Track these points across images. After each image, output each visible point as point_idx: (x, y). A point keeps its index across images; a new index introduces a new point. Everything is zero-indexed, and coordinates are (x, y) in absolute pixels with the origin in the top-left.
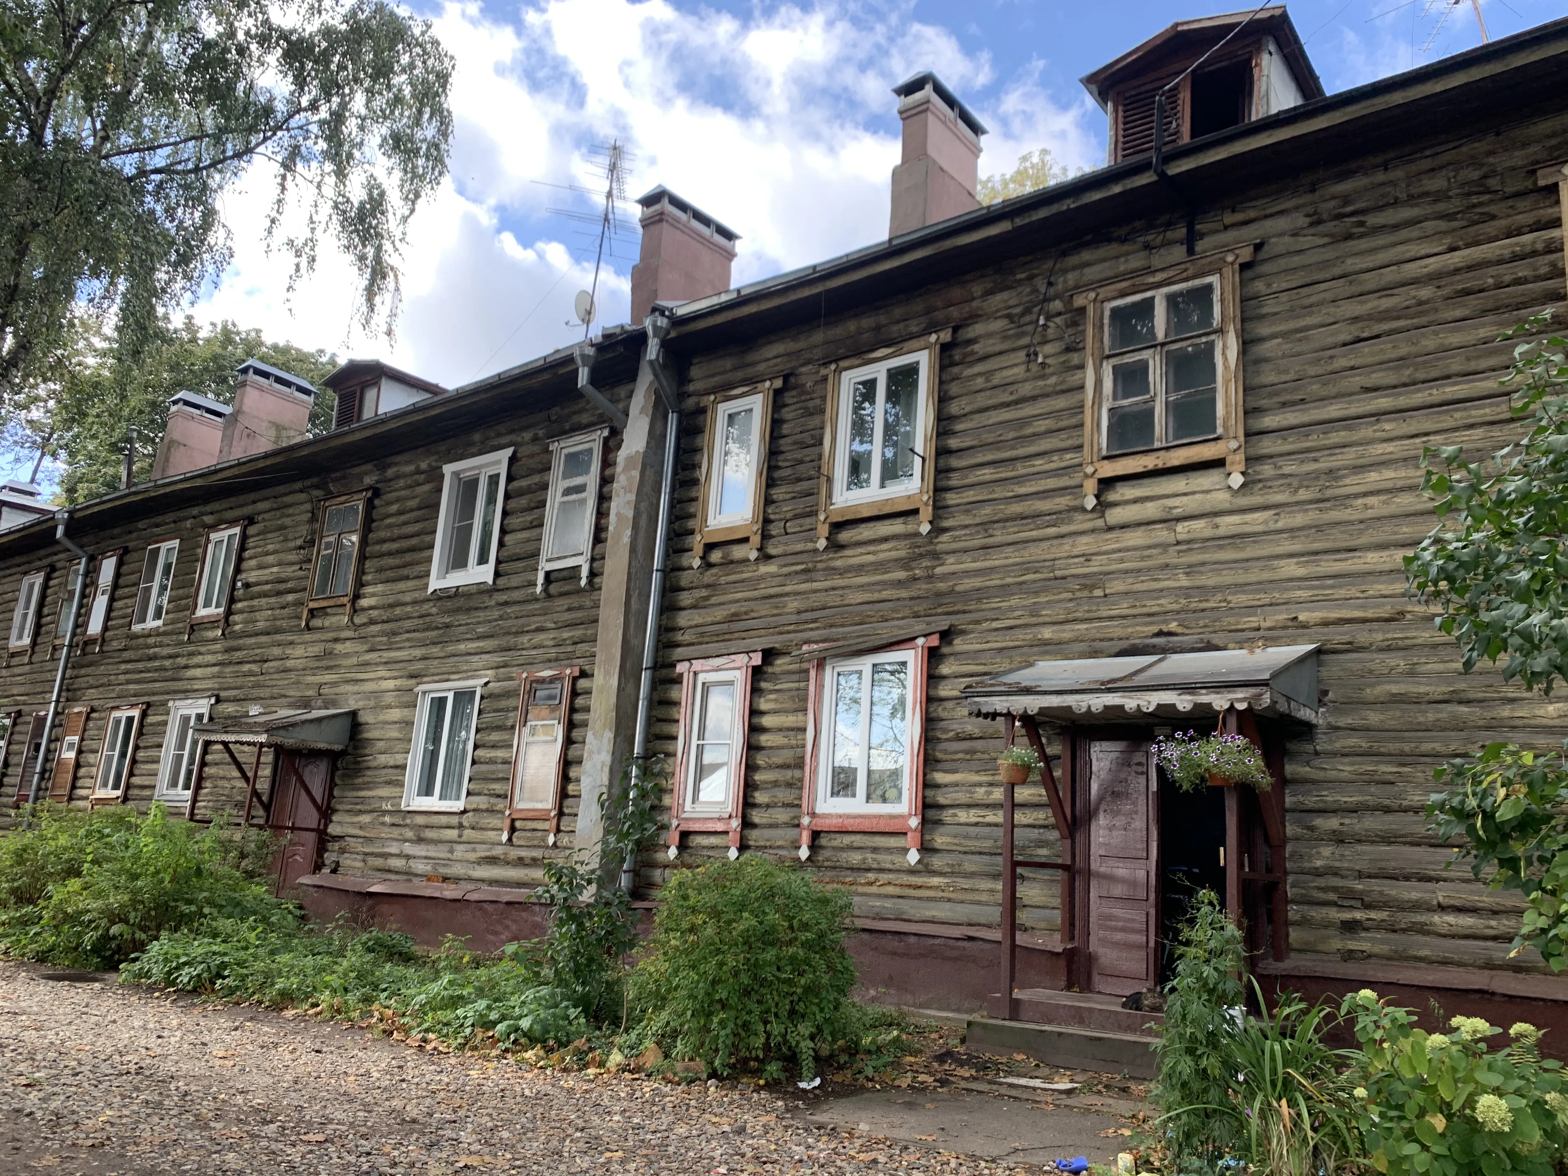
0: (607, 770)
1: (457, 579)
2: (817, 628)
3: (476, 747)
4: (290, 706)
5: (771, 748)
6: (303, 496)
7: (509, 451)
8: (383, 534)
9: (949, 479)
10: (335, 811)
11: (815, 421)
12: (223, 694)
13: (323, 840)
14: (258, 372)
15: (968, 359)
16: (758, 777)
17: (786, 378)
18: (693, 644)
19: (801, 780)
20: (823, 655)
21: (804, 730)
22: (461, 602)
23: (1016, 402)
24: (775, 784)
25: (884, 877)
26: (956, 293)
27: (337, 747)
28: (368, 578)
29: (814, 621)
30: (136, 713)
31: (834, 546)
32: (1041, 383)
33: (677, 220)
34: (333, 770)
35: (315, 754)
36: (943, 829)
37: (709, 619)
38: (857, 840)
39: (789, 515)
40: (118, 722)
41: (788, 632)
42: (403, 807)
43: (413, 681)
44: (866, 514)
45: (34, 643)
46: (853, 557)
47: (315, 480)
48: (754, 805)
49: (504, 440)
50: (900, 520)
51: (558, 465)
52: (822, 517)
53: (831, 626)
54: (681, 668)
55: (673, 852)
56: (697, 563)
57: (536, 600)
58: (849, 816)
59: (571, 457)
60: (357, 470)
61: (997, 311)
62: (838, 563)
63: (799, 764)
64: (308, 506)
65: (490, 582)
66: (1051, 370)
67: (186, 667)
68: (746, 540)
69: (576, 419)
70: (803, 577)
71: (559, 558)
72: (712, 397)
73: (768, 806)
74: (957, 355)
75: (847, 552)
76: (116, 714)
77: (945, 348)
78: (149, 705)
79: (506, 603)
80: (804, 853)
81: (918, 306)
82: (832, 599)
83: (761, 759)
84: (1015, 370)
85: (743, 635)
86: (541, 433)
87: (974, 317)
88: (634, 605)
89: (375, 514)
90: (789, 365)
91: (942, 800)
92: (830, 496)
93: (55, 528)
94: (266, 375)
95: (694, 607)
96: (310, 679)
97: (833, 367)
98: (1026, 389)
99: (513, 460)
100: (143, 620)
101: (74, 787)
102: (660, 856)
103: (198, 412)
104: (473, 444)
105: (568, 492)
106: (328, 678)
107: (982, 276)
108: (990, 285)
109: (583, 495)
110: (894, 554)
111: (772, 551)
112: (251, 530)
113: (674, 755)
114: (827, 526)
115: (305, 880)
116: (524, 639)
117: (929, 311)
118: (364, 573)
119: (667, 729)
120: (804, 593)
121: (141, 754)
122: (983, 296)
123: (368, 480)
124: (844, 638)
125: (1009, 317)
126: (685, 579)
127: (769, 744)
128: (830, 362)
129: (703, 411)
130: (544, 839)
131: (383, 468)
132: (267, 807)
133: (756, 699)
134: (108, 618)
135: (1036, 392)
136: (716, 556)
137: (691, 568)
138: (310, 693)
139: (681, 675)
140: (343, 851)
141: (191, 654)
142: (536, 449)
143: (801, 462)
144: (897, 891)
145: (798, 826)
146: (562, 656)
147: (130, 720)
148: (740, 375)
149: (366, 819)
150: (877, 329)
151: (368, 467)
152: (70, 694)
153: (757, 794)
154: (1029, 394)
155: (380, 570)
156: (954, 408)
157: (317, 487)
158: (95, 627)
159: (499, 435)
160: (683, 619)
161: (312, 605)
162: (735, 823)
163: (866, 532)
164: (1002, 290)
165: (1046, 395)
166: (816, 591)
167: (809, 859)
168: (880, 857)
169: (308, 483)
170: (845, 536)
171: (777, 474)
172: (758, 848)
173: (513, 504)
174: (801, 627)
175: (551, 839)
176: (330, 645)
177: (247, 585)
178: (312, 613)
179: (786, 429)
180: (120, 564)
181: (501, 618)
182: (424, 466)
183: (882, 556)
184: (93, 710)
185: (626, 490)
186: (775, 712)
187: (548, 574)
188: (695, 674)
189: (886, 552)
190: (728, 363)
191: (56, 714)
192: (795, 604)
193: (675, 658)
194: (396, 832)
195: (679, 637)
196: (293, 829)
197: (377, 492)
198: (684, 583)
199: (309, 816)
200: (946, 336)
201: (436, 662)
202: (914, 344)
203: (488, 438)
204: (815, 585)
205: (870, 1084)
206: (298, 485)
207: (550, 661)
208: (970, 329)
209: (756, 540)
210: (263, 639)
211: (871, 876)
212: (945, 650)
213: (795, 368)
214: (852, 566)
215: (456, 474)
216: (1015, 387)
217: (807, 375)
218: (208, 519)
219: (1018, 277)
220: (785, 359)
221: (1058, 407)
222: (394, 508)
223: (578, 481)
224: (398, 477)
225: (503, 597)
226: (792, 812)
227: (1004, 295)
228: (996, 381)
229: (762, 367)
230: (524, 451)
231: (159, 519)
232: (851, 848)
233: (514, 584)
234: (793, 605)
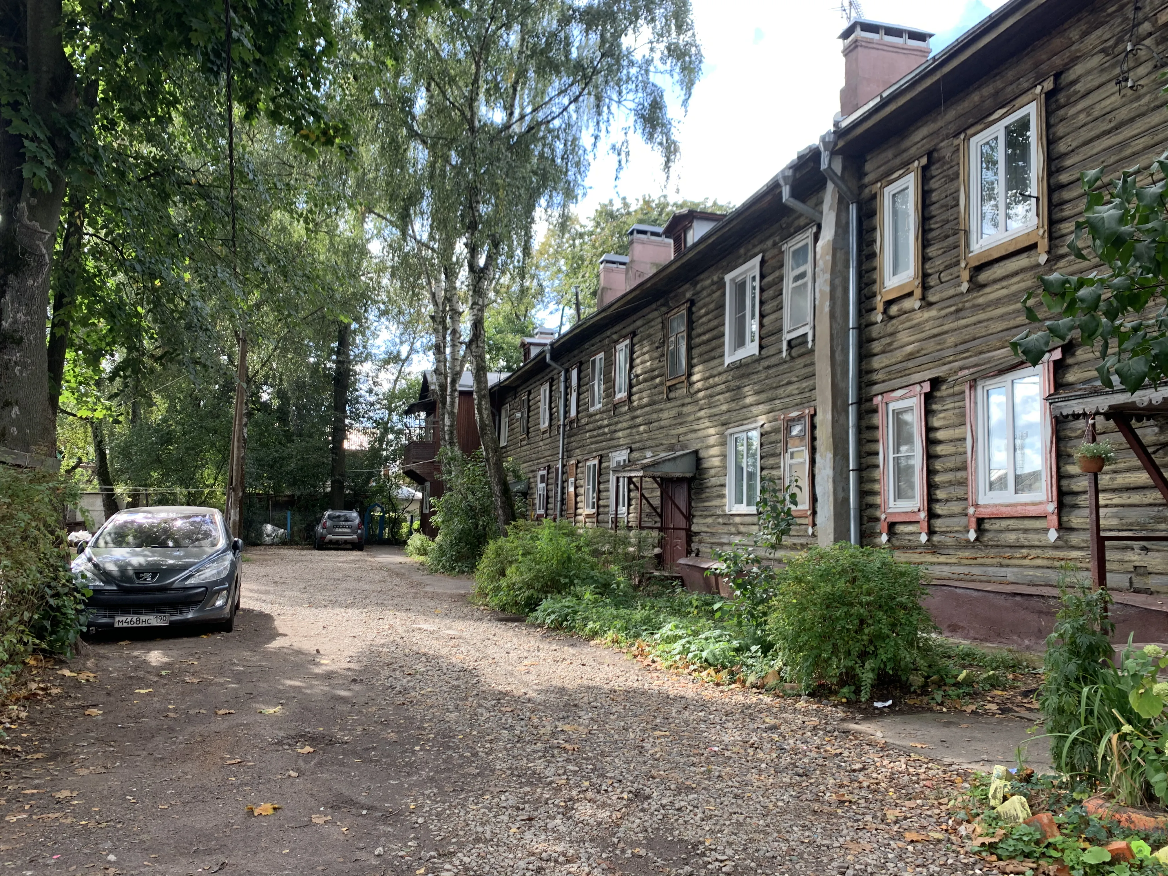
0: (831, 480)
1: (742, 354)
2: (970, 357)
3: (762, 469)
4: (665, 450)
5: (946, 456)
6: (656, 314)
7: (759, 257)
8: (699, 331)
9: (1062, 210)
10: (694, 516)
11: (952, 187)
12: (633, 446)
13: (690, 535)
14: (640, 232)
15: (1073, 99)
16: (938, 479)
17: (929, 154)
18: (884, 381)
19: (966, 479)
20: (973, 377)
21: (965, 439)
22: (743, 370)
23: (1116, 128)
24: (950, 483)
25: (1034, 552)
26: (1057, 42)
27: (689, 475)
28: (695, 361)
29: (967, 351)
30: (596, 462)
31: (976, 286)
32: (1136, 105)
33: (870, 41)
34: (690, 490)
35: (680, 480)
36: (1077, 512)
37: (893, 360)
38: (1012, 523)
39: (941, 268)
40: (589, 467)
41: (950, 362)
42: (727, 512)
43: (725, 427)
44: (996, 255)
45: (550, 425)
46: (992, 293)
47: (662, 301)
48: (938, 501)
49: (757, 250)
50: (1025, 255)
51: (789, 260)
52: (963, 265)
53: (981, 353)
54: (878, 400)
55: (884, 538)
56: (879, 318)
57: (785, 362)
58: (1002, 505)
59: (796, 253)
60: (681, 290)
61: (1093, 48)
62: (981, 300)
63: (964, 468)
64: (660, 319)
65: (757, 353)
66: (1144, 90)
67: (615, 431)
68: (910, 294)
69: (796, 224)
70: (953, 317)
71: (794, 330)
72: (879, 184)
73: (947, 501)
74: (1062, 98)
75: (987, 290)
76: (588, 463)
77: (1050, 95)
78: (601, 456)
79: (768, 367)
80: (972, 535)
81: (1027, 64)
82: (979, 331)
83: (938, 465)
84: (1113, 99)
85: (918, 369)
86: (777, 239)
87: (1075, 60)
88: (838, 357)
89: (694, 318)
90: (933, 144)
91: (1075, 488)
92: (968, 245)
93: (545, 357)
94: (644, 232)
95: (883, 352)
96: (673, 432)
97: (962, 136)
98: (1123, 114)
99: (763, 262)
100: (593, 405)
101: (576, 508)
102: (877, 540)
103: (615, 266)
104: (740, 257)
105: (797, 278)
106: (681, 430)
107: (1079, 20)
108: (1084, 28)
109: (805, 280)
110: (1023, 285)
111: (932, 298)
112: (635, 340)
113: (877, 466)
114: (967, 271)
115: (682, 561)
116: (781, 391)
117: (1037, 65)
118: (692, 358)
119: (872, 447)
120: (959, 329)
121: (602, 487)
122: (1081, 37)
123: (688, 295)
124: (989, 362)
125: (1102, 51)
126: (875, 331)
127: (943, 453)
128: (960, 133)
129: (874, 197)
130: (806, 531)
131: (695, 285)
132: (661, 516)
133: (930, 419)
134: (578, 406)
135: (1132, 115)
136: (894, 310)
137: (877, 323)
138: (674, 441)
139: (877, 405)
140: (700, 542)
141: (617, 423)
142: (775, 251)
143: (948, 221)
144: (1045, 563)
145: (966, 515)
146: (804, 401)
147: (594, 465)
148: (898, 161)
149: (709, 520)
150: (997, 93)
151: (687, 286)
152: (568, 452)
153: (938, 492)
154: (1126, 118)
155: (701, 355)
156: (1062, 147)
157: (663, 305)
158: (573, 413)
159: (754, 246)
160: (877, 363)
161: (669, 384)
162: (923, 515)
163: (998, 271)
164: (1096, 28)
165: (1143, 115)
166: (967, 326)
167: (977, 539)
168: (1029, 536)
169: (659, 303)
170: (983, 277)
171: (931, 235)
172: (943, 533)
173: (765, 295)
174: (958, 357)
175: (810, 531)
176: (681, 409)
177: (637, 376)
178: (670, 389)
179: (935, 196)
180: (580, 372)
181: (767, 378)
182: (715, 278)
183: (1014, 288)
184: (579, 462)
185: (824, 272)
186: (946, 427)
187: (789, 342)
188: (887, 404)
189: (1017, 285)
190: (889, 154)
191: (564, 466)
192: (952, 339)
193: (873, 393)
194: (725, 529)
195: (875, 377)
196: (674, 529)
197: (692, 302)
198: (874, 335)
199: (682, 522)
200: (1049, 85)
201: (735, 413)
202: (1024, 99)
203: (748, 251)
204: (963, 322)
205: (938, 708)
206: (654, 306)
207: (797, 405)
208: (1071, 71)
209: (918, 293)
210: (648, 409)
211: (1025, 552)
212: (1070, 361)
213: (938, 144)
214: (992, 301)
215: (733, 280)
216: (1113, 114)
217: (945, 149)
218: (615, 337)
219: (1110, 11)
220: (929, 139)
221: (1153, 124)
222: (703, 311)
223: (801, 270)
224: (703, 289)
225: (766, 363)
226: (963, 504)
227: (1099, 32)
228: (1096, 113)
229: (913, 151)
230: (768, 255)
231: (593, 341)
232: (1007, 530)
233: (771, 353)
234: (951, 340)
